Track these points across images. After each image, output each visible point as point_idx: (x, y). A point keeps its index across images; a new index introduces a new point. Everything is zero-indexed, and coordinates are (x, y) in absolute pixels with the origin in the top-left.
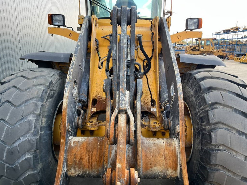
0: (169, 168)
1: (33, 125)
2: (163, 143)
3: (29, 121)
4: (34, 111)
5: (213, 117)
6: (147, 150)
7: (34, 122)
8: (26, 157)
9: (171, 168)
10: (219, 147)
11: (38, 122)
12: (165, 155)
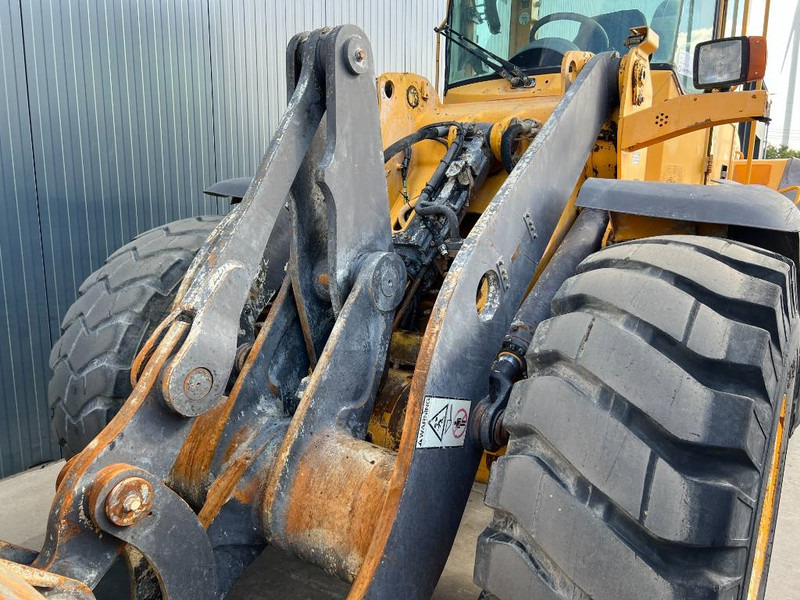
0: (355, 549)
1: (122, 336)
2: (373, 462)
3: (118, 326)
4: (134, 305)
5: (519, 403)
6: (317, 470)
7: (125, 330)
8: (96, 408)
9: (359, 548)
10: (511, 527)
11: (137, 334)
12: (355, 500)
